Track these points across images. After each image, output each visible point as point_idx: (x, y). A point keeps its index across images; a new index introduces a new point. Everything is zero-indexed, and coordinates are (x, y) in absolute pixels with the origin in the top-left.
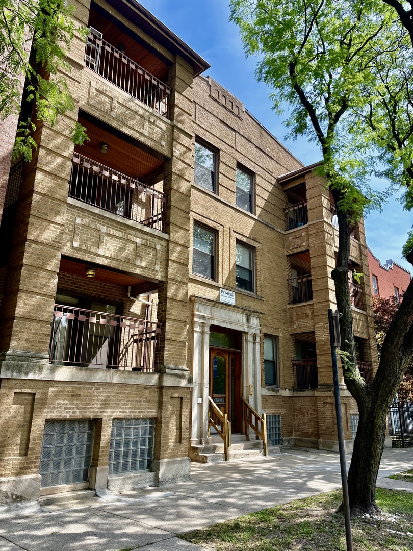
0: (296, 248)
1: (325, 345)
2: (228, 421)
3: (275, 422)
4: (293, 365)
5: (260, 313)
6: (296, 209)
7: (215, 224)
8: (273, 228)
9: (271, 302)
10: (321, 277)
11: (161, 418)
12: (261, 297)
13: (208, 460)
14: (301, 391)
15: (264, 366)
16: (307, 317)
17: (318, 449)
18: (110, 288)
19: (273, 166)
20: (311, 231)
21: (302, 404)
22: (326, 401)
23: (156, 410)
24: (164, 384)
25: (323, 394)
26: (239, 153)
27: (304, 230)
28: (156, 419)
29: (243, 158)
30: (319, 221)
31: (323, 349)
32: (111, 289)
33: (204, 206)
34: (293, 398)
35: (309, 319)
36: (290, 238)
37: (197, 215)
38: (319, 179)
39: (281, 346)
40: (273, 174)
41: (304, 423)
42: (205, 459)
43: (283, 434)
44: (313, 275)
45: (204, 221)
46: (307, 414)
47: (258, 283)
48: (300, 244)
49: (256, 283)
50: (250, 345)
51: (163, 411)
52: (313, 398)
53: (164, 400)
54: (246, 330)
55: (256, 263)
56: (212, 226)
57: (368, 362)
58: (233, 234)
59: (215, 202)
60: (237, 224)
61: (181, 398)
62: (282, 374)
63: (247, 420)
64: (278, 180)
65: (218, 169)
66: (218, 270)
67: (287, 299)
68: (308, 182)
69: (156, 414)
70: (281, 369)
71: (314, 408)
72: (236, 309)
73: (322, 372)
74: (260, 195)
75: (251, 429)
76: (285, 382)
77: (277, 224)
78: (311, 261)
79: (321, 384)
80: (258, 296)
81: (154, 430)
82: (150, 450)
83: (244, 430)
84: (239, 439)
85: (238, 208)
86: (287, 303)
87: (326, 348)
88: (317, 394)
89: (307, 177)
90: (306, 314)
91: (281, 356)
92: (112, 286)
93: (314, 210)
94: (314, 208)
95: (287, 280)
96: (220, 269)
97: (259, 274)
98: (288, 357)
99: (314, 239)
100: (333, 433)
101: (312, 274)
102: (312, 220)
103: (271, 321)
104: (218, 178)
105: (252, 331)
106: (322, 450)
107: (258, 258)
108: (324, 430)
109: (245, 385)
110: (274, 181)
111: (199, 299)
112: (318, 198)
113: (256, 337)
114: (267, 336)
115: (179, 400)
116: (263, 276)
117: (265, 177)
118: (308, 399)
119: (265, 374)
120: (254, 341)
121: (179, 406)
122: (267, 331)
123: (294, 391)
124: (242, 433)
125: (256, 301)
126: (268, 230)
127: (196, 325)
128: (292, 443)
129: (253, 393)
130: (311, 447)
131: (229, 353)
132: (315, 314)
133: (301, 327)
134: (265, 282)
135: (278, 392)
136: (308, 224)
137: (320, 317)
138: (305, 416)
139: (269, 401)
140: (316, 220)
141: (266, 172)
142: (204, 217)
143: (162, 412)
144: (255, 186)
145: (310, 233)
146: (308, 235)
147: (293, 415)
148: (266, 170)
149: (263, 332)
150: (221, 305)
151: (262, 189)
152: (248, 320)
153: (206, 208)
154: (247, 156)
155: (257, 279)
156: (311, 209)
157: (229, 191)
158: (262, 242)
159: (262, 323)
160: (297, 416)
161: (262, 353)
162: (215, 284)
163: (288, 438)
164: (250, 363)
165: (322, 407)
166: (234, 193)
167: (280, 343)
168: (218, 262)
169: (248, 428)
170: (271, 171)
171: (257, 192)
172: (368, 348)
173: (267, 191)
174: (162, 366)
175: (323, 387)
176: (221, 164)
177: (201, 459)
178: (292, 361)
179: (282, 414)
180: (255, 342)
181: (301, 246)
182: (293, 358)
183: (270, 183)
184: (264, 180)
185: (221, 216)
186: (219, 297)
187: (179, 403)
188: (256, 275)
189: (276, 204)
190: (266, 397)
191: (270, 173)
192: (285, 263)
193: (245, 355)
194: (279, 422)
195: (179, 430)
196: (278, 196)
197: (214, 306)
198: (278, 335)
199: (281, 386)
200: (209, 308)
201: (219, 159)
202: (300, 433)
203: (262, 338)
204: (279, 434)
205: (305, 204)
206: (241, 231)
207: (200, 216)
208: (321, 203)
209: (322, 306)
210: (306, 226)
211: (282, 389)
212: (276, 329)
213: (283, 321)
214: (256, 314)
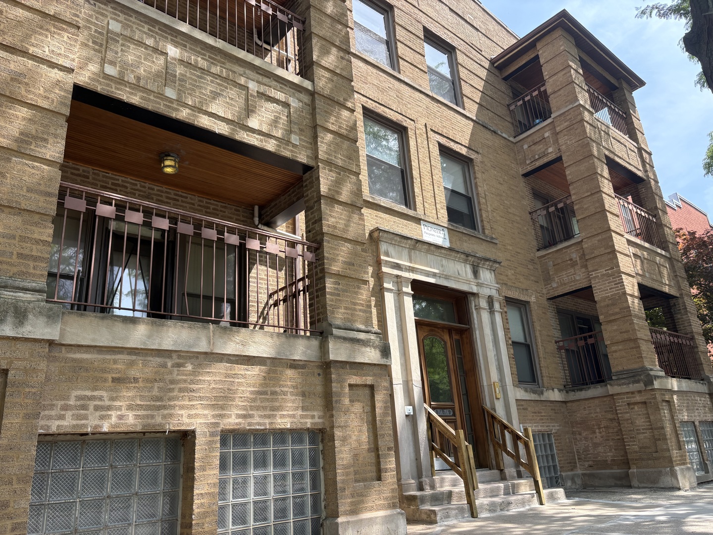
0: (536, 160)
1: (613, 305)
2: (467, 444)
3: (545, 445)
4: (560, 348)
5: (495, 262)
6: (529, 100)
7: (400, 117)
8: (495, 132)
9: (509, 247)
10: (589, 194)
11: (332, 427)
12: (492, 238)
13: (438, 518)
14: (581, 390)
15: (512, 351)
16: (574, 264)
17: (630, 487)
18: (219, 208)
19: (481, 42)
20: (559, 126)
21: (587, 412)
22: (633, 400)
23: (321, 413)
24: (332, 357)
25: (625, 389)
26: (425, 16)
27: (547, 128)
28: (322, 431)
29: (432, 23)
30: (571, 106)
31: (611, 312)
32: (221, 211)
33: (378, 88)
34: (569, 405)
35: (577, 267)
36: (525, 147)
37: (368, 100)
38: (561, 43)
39: (535, 318)
40: (483, 53)
41: (596, 445)
42: (432, 516)
43: (561, 467)
44: (574, 194)
45: (380, 110)
46: (599, 428)
47: (484, 216)
48: (544, 152)
49: (481, 216)
50: (485, 316)
51: (334, 412)
52: (605, 399)
53: (334, 389)
54: (475, 289)
55: (476, 184)
56: (395, 119)
57: (687, 334)
58: (431, 134)
59: (396, 83)
60: (437, 121)
61: (372, 387)
62: (543, 364)
63: (498, 443)
64: (492, 62)
65: (395, 36)
66: (413, 192)
67: (535, 243)
68: (544, 52)
69: (320, 421)
70: (541, 355)
71: (610, 416)
72: (454, 254)
73: (615, 351)
74: (468, 81)
75: (507, 460)
76: (550, 377)
77: (501, 127)
78: (567, 172)
79: (617, 372)
80: (487, 237)
81: (321, 457)
82: (315, 498)
83: (494, 463)
84: (488, 479)
85: (435, 96)
86: (534, 250)
87: (617, 310)
88: (612, 389)
89: (539, 45)
90: (571, 260)
91: (538, 334)
92: (222, 206)
93: (560, 93)
94: (559, 90)
95: (530, 213)
96: (417, 190)
97: (483, 201)
98: (548, 336)
99: (566, 137)
100: (654, 455)
101: (572, 192)
102: (559, 109)
103: (513, 277)
104: (397, 48)
105: (486, 292)
106: (639, 488)
107: (479, 175)
108: (636, 452)
109: (485, 384)
110: (487, 64)
111: (385, 235)
112: (564, 72)
113: (492, 302)
114: (510, 301)
115: (367, 391)
116: (491, 205)
117: (471, 56)
118: (597, 401)
119: (517, 364)
120: (490, 309)
121: (369, 403)
122: (509, 292)
123: (567, 392)
124: (490, 468)
125: (484, 244)
126: (488, 135)
127: (385, 279)
128: (579, 481)
129: (500, 395)
130: (616, 486)
131: (450, 330)
132: (587, 257)
133: (565, 284)
134: (495, 214)
135: (542, 393)
136: (553, 116)
137: (597, 260)
138: (594, 432)
139: (529, 409)
140: (567, 106)
141: (472, 49)
142: (379, 103)
143: (332, 416)
144: (457, 67)
145: (558, 129)
146: (556, 134)
147: (573, 433)
148: (471, 45)
149: (503, 294)
150: (426, 247)
151: (469, 72)
152: (476, 273)
153: (383, 91)
154: (439, 21)
155: (480, 210)
156: (554, 92)
157: (417, 70)
158: (481, 152)
159: (500, 280)
160: (580, 434)
161: (506, 330)
162: (411, 212)
163: (570, 473)
164: (490, 345)
165: (627, 413)
166: (426, 73)
167: (534, 313)
168: (412, 178)
169: (500, 457)
170: (479, 47)
171: (462, 75)
172: (683, 311)
173: (477, 75)
174: (324, 324)
175: (621, 377)
176: (398, 28)
177: (424, 517)
178: (556, 342)
179: (553, 431)
180: (492, 311)
181: (545, 155)
182: (558, 338)
183: (480, 64)
184: (469, 60)
185: (409, 106)
187: (368, 397)
188: (479, 203)
189: (494, 96)
191: (479, 51)
192: (523, 187)
193: (477, 332)
194: (551, 445)
195: (373, 454)
196: (496, 86)
197: (414, 248)
198: (529, 300)
199: (546, 384)
200: (405, 252)
201: (394, 21)
202: (590, 463)
203: (502, 305)
204: (555, 467)
205: (542, 89)
206: (444, 132)
207: (373, 102)
208: (570, 79)
209: (598, 241)
210: (549, 121)
211: (548, 389)
212: (523, 290)
213: (532, 278)
214: (488, 263)
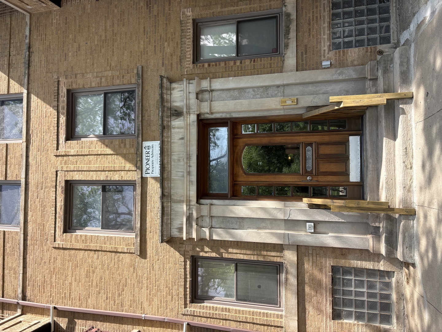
5: (162, 86)
8: (29, 48)
9: (142, 45)
33: (42, 212)
36: (29, 7)
37: (57, 225)
45: (61, 212)
54: (193, 118)
55: (90, 89)
58: (61, 150)
60: (47, 138)
77: (21, 36)
80: (138, 82)
96: (116, 177)
97: (104, 82)
103: (171, 44)
105: (194, 101)
107: (80, 83)
113: (202, 91)
122: (188, 55)
124: (365, 113)
126: (35, 59)
127: (202, 236)
134: (113, 64)
135: (289, 14)
142: (55, 214)
149: (191, 66)
152: (178, 113)
153: (43, 207)
157: (9, 157)
158: (56, 76)
162: (139, 188)
166: (7, 146)
168: (107, 182)
185: (45, 175)
186: (155, 178)
190: (300, 54)
197: (170, 196)
198: (191, 21)
212: (182, 30)
213: (167, 9)
214: (165, 97)
